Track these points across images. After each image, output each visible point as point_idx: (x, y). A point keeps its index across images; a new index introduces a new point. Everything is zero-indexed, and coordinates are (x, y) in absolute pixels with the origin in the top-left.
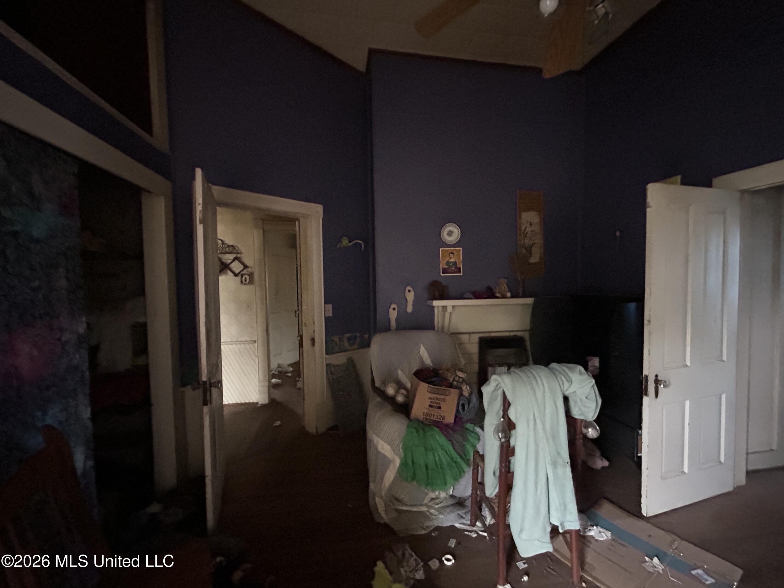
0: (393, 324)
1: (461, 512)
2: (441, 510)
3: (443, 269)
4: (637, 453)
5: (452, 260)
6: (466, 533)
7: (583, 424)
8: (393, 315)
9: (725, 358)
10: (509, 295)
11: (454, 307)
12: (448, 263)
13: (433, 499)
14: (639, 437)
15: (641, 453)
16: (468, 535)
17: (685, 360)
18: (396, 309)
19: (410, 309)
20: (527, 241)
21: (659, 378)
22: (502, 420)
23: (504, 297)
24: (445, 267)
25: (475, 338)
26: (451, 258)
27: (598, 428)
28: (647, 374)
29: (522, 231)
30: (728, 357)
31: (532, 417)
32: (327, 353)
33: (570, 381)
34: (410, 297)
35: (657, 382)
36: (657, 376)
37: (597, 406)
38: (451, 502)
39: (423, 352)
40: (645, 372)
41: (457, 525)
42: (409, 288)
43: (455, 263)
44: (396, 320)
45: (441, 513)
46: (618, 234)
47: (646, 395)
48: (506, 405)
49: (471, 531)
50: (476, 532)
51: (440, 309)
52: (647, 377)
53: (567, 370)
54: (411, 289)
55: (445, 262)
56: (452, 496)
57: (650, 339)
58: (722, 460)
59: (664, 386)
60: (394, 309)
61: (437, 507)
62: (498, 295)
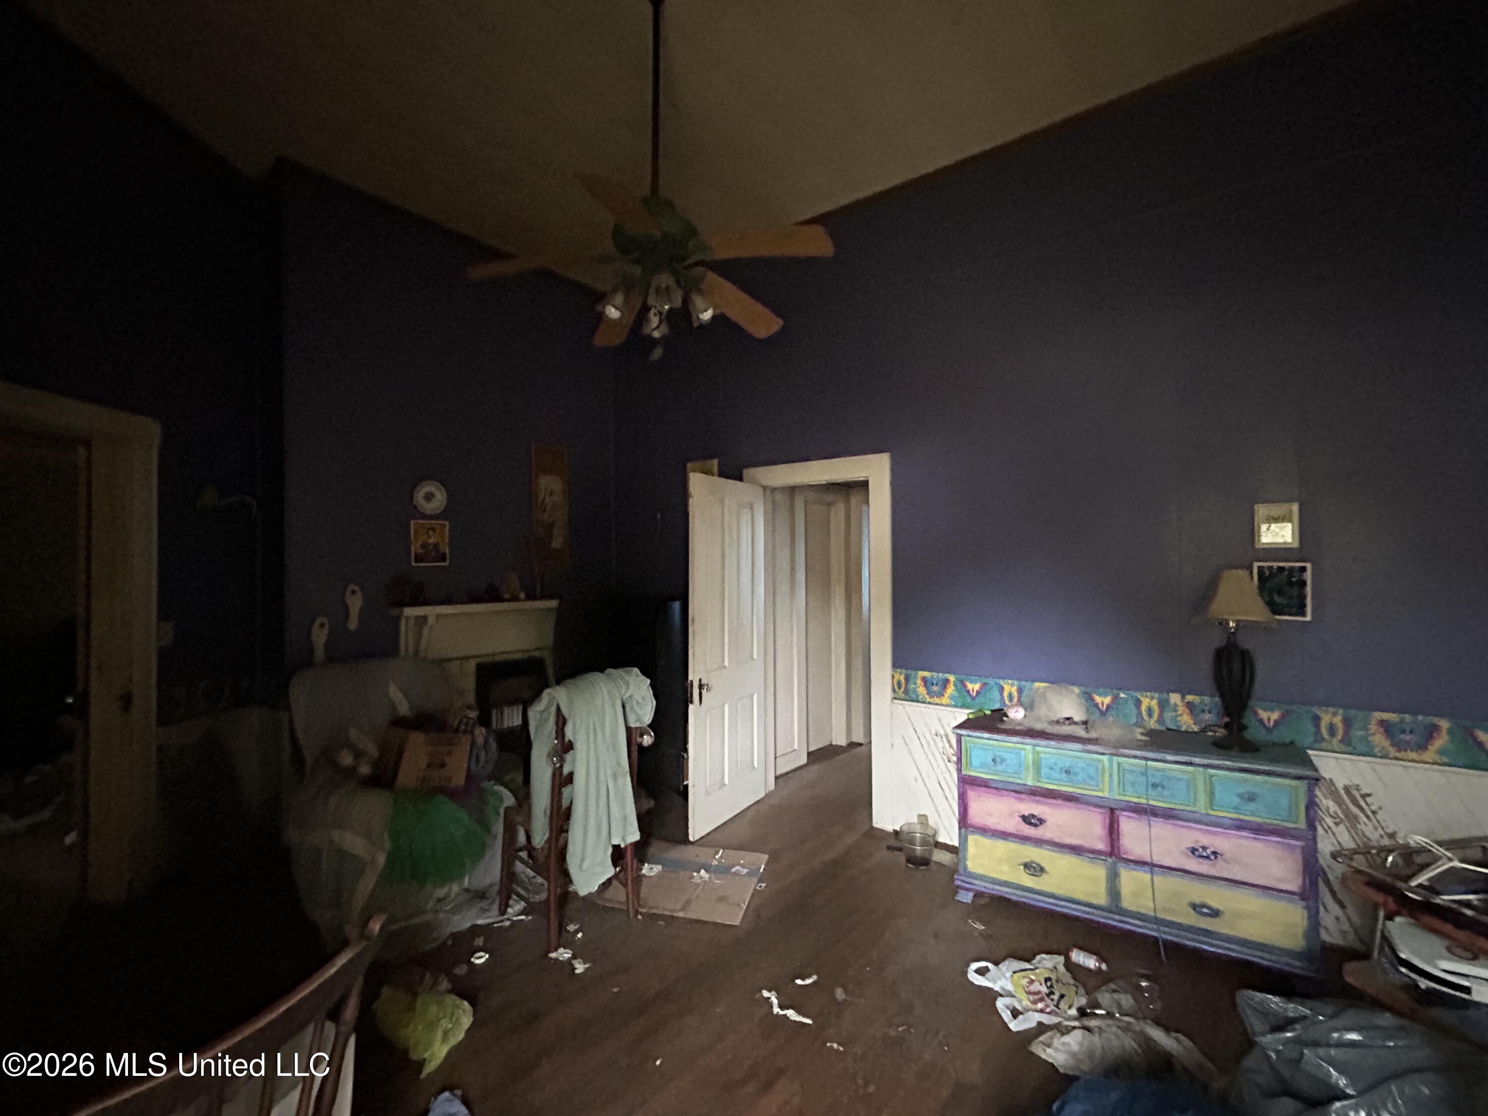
0: (320, 653)
1: (484, 904)
2: (456, 910)
3: (416, 555)
4: (683, 781)
5: (431, 541)
6: (496, 925)
7: (639, 732)
8: (320, 636)
9: (755, 657)
10: (522, 596)
11: (439, 616)
12: (424, 546)
13: (439, 900)
14: (685, 762)
15: (687, 780)
16: (500, 927)
17: (723, 661)
18: (327, 626)
19: (353, 624)
20: (546, 517)
21: (703, 682)
22: (556, 742)
23: (515, 599)
24: (420, 551)
25: (471, 666)
26: (430, 537)
27: (652, 734)
28: (692, 679)
29: (540, 503)
30: (757, 656)
31: (591, 727)
32: (160, 722)
33: (628, 685)
34: (355, 603)
35: (701, 686)
36: (700, 680)
37: (652, 708)
38: (467, 896)
39: (395, 693)
40: (690, 678)
41: (480, 922)
42: (353, 587)
43: (436, 546)
44: (327, 646)
45: (454, 914)
46: (659, 516)
47: (692, 702)
48: (561, 722)
49: (502, 921)
50: (508, 919)
51: (412, 622)
52: (692, 682)
53: (623, 674)
54: (356, 588)
55: (420, 543)
56: (467, 890)
57: (694, 639)
58: (756, 765)
59: (707, 689)
60: (322, 626)
61: (448, 908)
62: (507, 596)
